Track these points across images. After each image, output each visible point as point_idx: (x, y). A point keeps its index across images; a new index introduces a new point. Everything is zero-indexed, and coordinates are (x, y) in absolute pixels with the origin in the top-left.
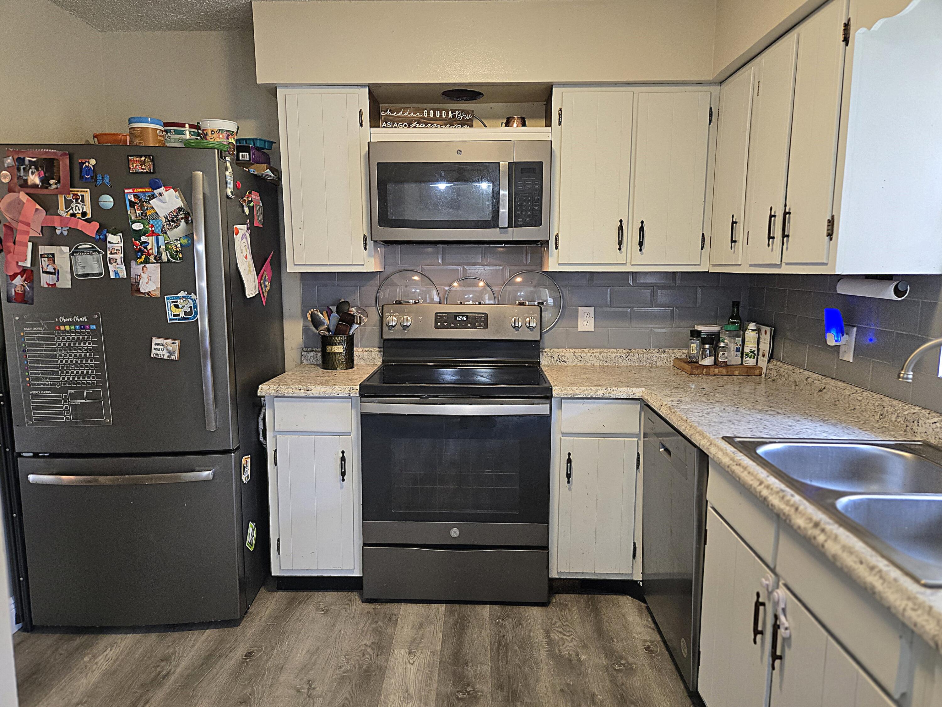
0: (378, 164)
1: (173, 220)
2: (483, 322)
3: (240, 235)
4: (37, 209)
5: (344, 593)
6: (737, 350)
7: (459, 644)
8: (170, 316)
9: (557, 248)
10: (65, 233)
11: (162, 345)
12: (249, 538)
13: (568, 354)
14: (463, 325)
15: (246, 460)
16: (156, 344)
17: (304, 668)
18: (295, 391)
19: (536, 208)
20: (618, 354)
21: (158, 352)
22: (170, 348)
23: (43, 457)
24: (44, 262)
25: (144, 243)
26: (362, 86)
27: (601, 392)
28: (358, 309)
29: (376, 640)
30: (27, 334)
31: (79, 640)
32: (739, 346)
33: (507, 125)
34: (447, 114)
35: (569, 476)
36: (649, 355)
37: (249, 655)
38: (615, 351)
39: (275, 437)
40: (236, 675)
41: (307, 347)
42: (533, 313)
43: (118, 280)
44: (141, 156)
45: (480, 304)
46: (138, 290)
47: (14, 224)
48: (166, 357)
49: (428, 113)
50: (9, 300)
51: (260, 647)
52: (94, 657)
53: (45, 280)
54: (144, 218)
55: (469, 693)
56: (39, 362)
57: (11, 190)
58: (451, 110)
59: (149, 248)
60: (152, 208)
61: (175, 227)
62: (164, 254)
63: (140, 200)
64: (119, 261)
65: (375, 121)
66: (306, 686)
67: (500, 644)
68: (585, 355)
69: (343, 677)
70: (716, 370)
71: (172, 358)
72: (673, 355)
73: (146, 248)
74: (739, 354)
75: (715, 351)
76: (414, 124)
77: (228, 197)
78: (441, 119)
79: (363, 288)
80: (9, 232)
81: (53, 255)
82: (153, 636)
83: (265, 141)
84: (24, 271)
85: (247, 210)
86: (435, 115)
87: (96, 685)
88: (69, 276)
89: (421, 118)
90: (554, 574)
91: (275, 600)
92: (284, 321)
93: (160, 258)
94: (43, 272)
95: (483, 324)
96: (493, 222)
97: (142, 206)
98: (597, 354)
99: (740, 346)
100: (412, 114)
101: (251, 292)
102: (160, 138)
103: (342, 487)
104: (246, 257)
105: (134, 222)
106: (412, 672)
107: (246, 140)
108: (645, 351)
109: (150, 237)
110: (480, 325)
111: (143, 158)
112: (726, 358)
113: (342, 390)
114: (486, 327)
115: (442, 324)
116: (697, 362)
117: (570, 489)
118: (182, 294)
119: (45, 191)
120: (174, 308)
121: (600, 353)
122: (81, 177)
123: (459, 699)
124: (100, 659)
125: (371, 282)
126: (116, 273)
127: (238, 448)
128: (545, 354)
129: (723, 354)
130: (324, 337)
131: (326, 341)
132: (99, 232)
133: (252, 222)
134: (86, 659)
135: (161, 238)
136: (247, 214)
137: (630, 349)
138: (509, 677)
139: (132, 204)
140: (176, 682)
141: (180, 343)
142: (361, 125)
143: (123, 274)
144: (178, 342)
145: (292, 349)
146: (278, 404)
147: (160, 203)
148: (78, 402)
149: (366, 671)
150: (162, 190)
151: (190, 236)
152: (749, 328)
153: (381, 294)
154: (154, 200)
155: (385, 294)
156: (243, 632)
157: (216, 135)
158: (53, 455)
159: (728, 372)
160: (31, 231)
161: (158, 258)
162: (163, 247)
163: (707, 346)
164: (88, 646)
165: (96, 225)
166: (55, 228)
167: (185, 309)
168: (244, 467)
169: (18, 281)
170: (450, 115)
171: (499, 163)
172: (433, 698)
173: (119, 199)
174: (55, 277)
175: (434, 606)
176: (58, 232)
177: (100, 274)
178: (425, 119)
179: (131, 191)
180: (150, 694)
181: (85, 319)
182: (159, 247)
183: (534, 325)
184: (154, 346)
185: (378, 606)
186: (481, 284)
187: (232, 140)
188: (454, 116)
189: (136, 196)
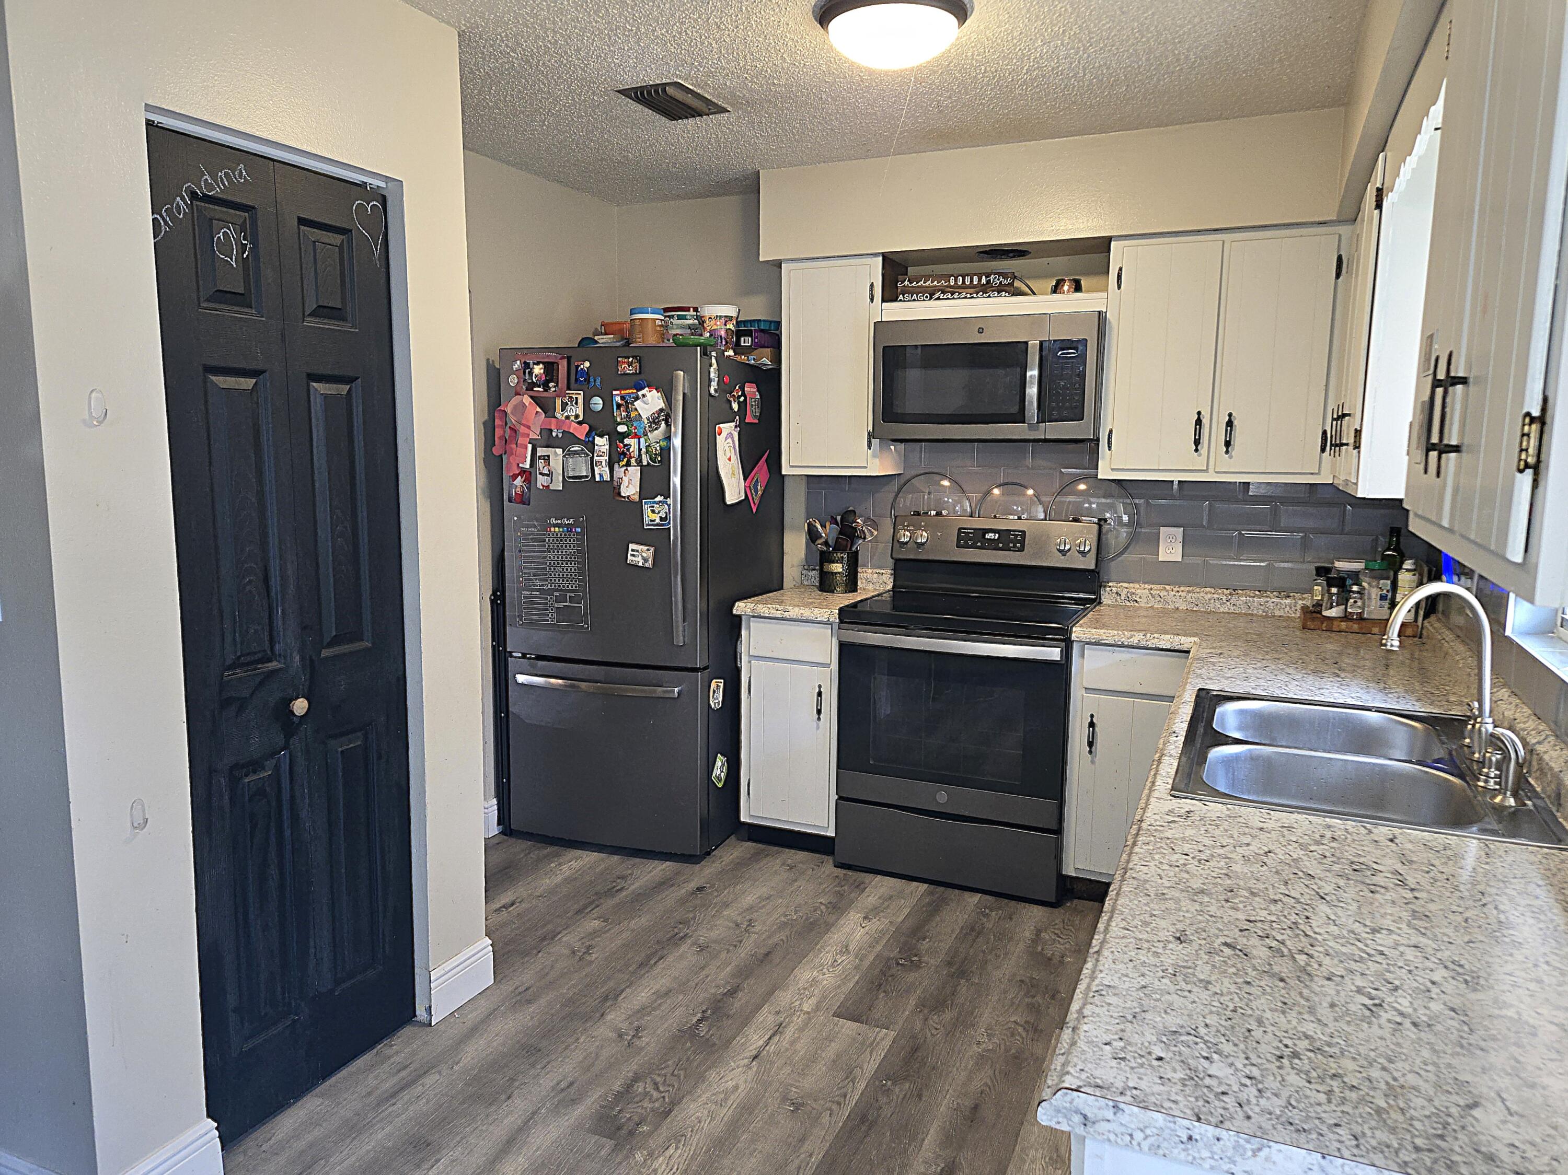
0: (884, 347)
1: (654, 422)
2: (1019, 542)
3: (724, 434)
4: (537, 412)
5: (818, 855)
6: (1383, 598)
7: (926, 921)
8: (646, 520)
9: (1110, 448)
10: (560, 435)
11: (638, 551)
12: (716, 772)
13: (1141, 591)
14: (993, 545)
15: (718, 685)
16: (632, 550)
17: (750, 909)
18: (772, 611)
19: (1076, 398)
20: (1216, 596)
21: (633, 558)
22: (645, 555)
23: (530, 658)
24: (541, 463)
25: (627, 445)
26: (876, 255)
27: (1137, 638)
28: (867, 520)
29: (834, 900)
30: (523, 534)
31: (550, 849)
32: (1385, 592)
33: (1056, 289)
34: (980, 280)
35: (1091, 744)
36: (1263, 600)
37: (700, 889)
38: (1213, 591)
39: (750, 662)
40: (683, 901)
41: (807, 565)
42: (1088, 533)
43: (602, 482)
44: (629, 358)
45: (1020, 518)
46: (619, 494)
47: (518, 426)
48: (640, 564)
49: (956, 280)
50: (510, 501)
51: (713, 886)
52: (560, 864)
53: (542, 481)
54: (628, 421)
55: (912, 962)
56: (531, 563)
57: (517, 394)
58: (984, 274)
59: (631, 450)
60: (636, 409)
61: (656, 429)
62: (644, 456)
63: (626, 402)
64: (604, 464)
65: (891, 294)
66: (746, 923)
67: (973, 929)
68: (1166, 593)
69: (785, 924)
70: (1343, 625)
71: (647, 565)
72: (1300, 602)
73: (628, 450)
74: (1386, 604)
75: (1344, 600)
76: (937, 296)
77: (710, 395)
78: (971, 286)
79: (877, 495)
80: (514, 434)
81: (548, 456)
82: (616, 858)
83: (771, 322)
84: (523, 472)
85: (735, 406)
86: (964, 282)
87: (557, 886)
88: (561, 478)
89: (947, 286)
90: (1069, 870)
91: (743, 848)
92: (785, 531)
93: (641, 461)
94: (540, 474)
95: (1018, 545)
96: (1020, 417)
97: (627, 407)
98: (1183, 594)
99: (1388, 591)
100: (935, 283)
101: (731, 499)
102: (658, 328)
103: (818, 728)
104: (730, 459)
105: (619, 424)
106: (859, 934)
107: (751, 321)
108: (1257, 593)
109: (633, 440)
110: (1015, 546)
111: (631, 359)
112: (1360, 608)
113: (822, 614)
114: (1022, 549)
115: (966, 542)
116: (1320, 612)
117: (1093, 762)
118: (659, 498)
119: (545, 394)
120: (650, 514)
121: (1189, 592)
122: (577, 380)
123: (898, 964)
124: (565, 868)
125: (886, 488)
126: (601, 476)
127: (705, 668)
128: (1108, 589)
129: (1355, 602)
130: (822, 553)
131: (825, 558)
132: (588, 435)
133: (742, 420)
134: (553, 865)
135: (642, 440)
136: (736, 410)
137: (1234, 590)
138: (966, 958)
139: (619, 406)
140: (627, 896)
141: (655, 551)
142: (872, 300)
143: (607, 477)
144: (652, 549)
145: (793, 566)
146: (754, 624)
147: (643, 405)
148: (561, 605)
149: (811, 923)
150: (645, 391)
151: (668, 438)
152: (1404, 566)
153: (901, 501)
154: (638, 402)
155: (907, 502)
156: (701, 870)
157: (713, 322)
158: (539, 658)
159: (1361, 628)
160: (531, 433)
161: (639, 461)
162: (644, 450)
163: (1334, 590)
164: (558, 855)
165: (586, 427)
166: (551, 431)
167: (660, 515)
168: (714, 692)
169: (519, 481)
170: (984, 281)
171: (1026, 343)
172: (871, 958)
173: (608, 401)
174: (549, 478)
175: (915, 884)
176: (554, 434)
177: (587, 477)
178: (951, 287)
179: (618, 392)
180: (602, 901)
181: (571, 521)
182: (640, 450)
183: (1087, 549)
184: (630, 552)
185: (850, 873)
186: (1030, 492)
187: (730, 326)
188: (988, 282)
189: (623, 398)
